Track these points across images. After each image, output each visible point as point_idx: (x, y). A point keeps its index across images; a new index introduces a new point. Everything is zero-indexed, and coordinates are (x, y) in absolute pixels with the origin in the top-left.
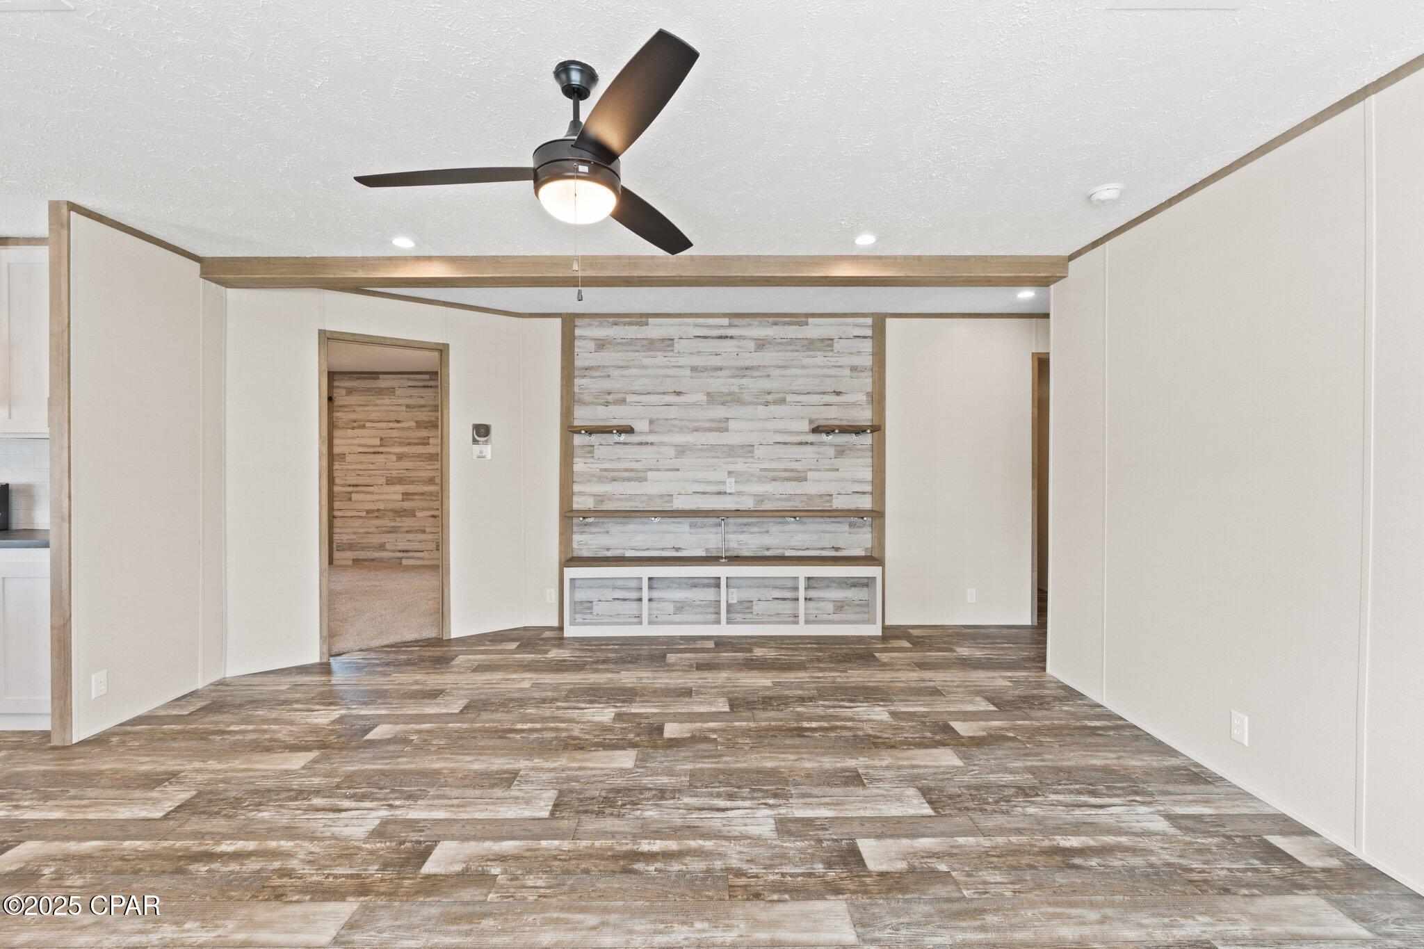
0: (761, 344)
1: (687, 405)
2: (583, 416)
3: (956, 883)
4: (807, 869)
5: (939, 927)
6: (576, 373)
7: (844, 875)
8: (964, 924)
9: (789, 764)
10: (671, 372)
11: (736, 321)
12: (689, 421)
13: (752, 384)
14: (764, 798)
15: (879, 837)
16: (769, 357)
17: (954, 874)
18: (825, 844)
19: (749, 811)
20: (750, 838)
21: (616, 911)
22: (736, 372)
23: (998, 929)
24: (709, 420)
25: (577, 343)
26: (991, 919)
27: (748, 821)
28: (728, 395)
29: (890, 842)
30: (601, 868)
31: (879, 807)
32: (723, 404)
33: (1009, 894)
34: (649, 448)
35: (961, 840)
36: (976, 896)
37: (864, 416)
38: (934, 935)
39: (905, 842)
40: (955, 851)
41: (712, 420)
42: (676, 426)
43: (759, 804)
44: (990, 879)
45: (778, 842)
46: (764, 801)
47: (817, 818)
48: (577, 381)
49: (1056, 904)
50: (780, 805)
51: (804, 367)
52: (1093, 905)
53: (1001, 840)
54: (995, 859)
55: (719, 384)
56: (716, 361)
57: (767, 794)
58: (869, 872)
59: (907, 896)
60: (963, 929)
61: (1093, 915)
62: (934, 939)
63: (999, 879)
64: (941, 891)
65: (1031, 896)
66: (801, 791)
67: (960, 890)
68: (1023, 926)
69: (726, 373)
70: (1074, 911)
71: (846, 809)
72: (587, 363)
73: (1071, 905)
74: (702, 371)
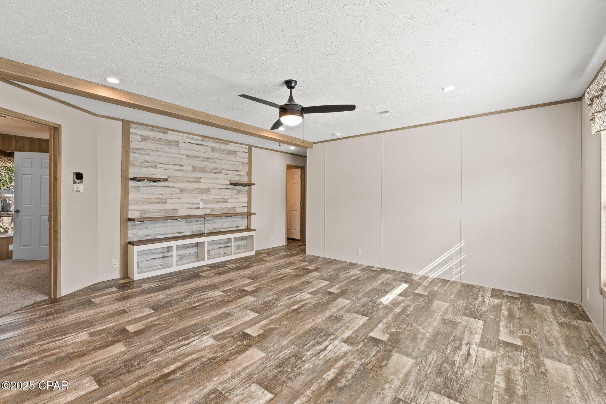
0: (213, 150)
1: (185, 171)
2: (133, 172)
3: (278, 328)
4: (236, 345)
5: (283, 340)
6: (131, 150)
7: (248, 341)
8: (288, 336)
9: (200, 319)
10: (178, 156)
11: (204, 139)
12: (185, 177)
13: (211, 165)
14: (201, 333)
15: (250, 327)
16: (215, 155)
17: (276, 326)
18: (235, 336)
19: (200, 339)
20: (208, 347)
21: (177, 395)
22: (204, 159)
23: (295, 333)
24: (193, 178)
25: (131, 136)
26: (292, 332)
27: (202, 343)
28: (201, 168)
29: (253, 327)
30: (154, 387)
31: (243, 319)
32: (199, 171)
33: (291, 325)
34: (167, 189)
35: (271, 318)
36: (285, 329)
37: (245, 180)
38: (283, 342)
39: (257, 325)
40: (272, 321)
41: (195, 178)
42: (179, 180)
43: (201, 336)
44: (285, 324)
45: (219, 343)
46: (202, 334)
47: (226, 331)
48: (131, 155)
49: (302, 322)
50: (209, 333)
51: (228, 160)
52: (309, 318)
53: (280, 314)
54: (282, 319)
55: (198, 163)
56: (196, 154)
57: (201, 332)
58: (255, 337)
59: (270, 337)
60: (288, 337)
61: (311, 320)
62: (284, 343)
63: (287, 322)
64: (276, 332)
65: (296, 323)
66: (213, 326)
67: (280, 329)
68: (299, 330)
69: (200, 159)
70: (307, 321)
71: (233, 325)
72: (137, 147)
73: (305, 320)
74: (191, 157)
